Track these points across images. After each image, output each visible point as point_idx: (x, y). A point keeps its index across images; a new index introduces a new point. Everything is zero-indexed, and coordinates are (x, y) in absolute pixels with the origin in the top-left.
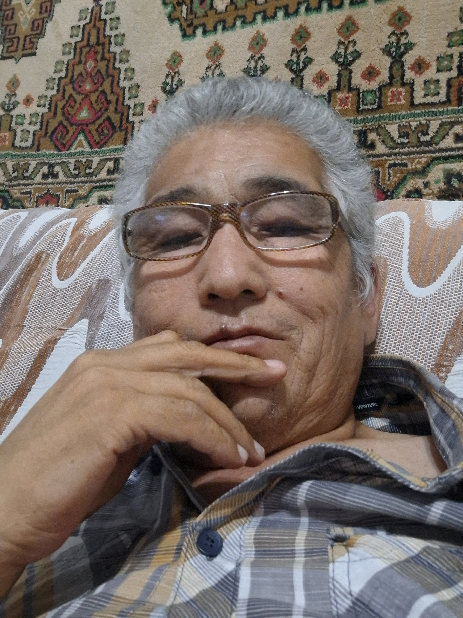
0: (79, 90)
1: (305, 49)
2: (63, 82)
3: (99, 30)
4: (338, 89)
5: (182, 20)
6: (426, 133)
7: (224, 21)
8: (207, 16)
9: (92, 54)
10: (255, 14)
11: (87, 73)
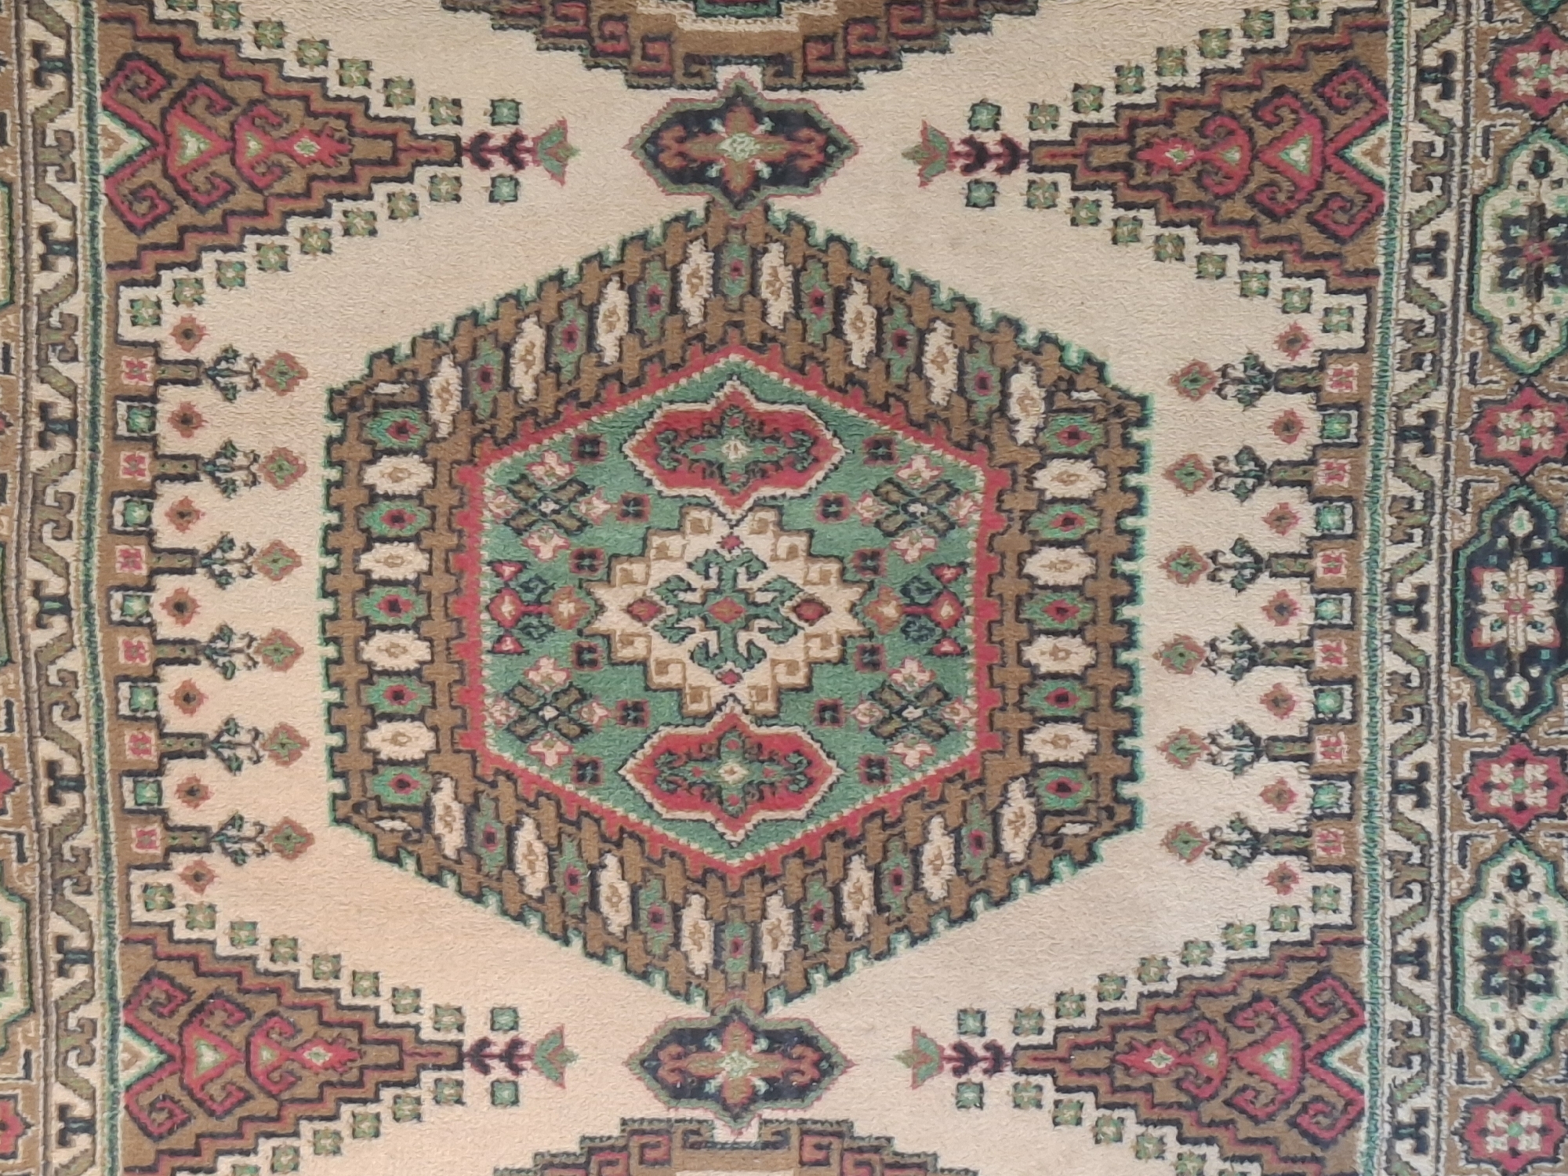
0: (1216, 1082)
1: (1214, 556)
2: (1191, 1131)
3: (1077, 1047)
4: (1307, 484)
5: (1095, 834)
6: (1421, 324)
7: (1116, 734)
8: (1097, 775)
9: (1132, 1057)
10: (1115, 664)
11: (1179, 1064)
